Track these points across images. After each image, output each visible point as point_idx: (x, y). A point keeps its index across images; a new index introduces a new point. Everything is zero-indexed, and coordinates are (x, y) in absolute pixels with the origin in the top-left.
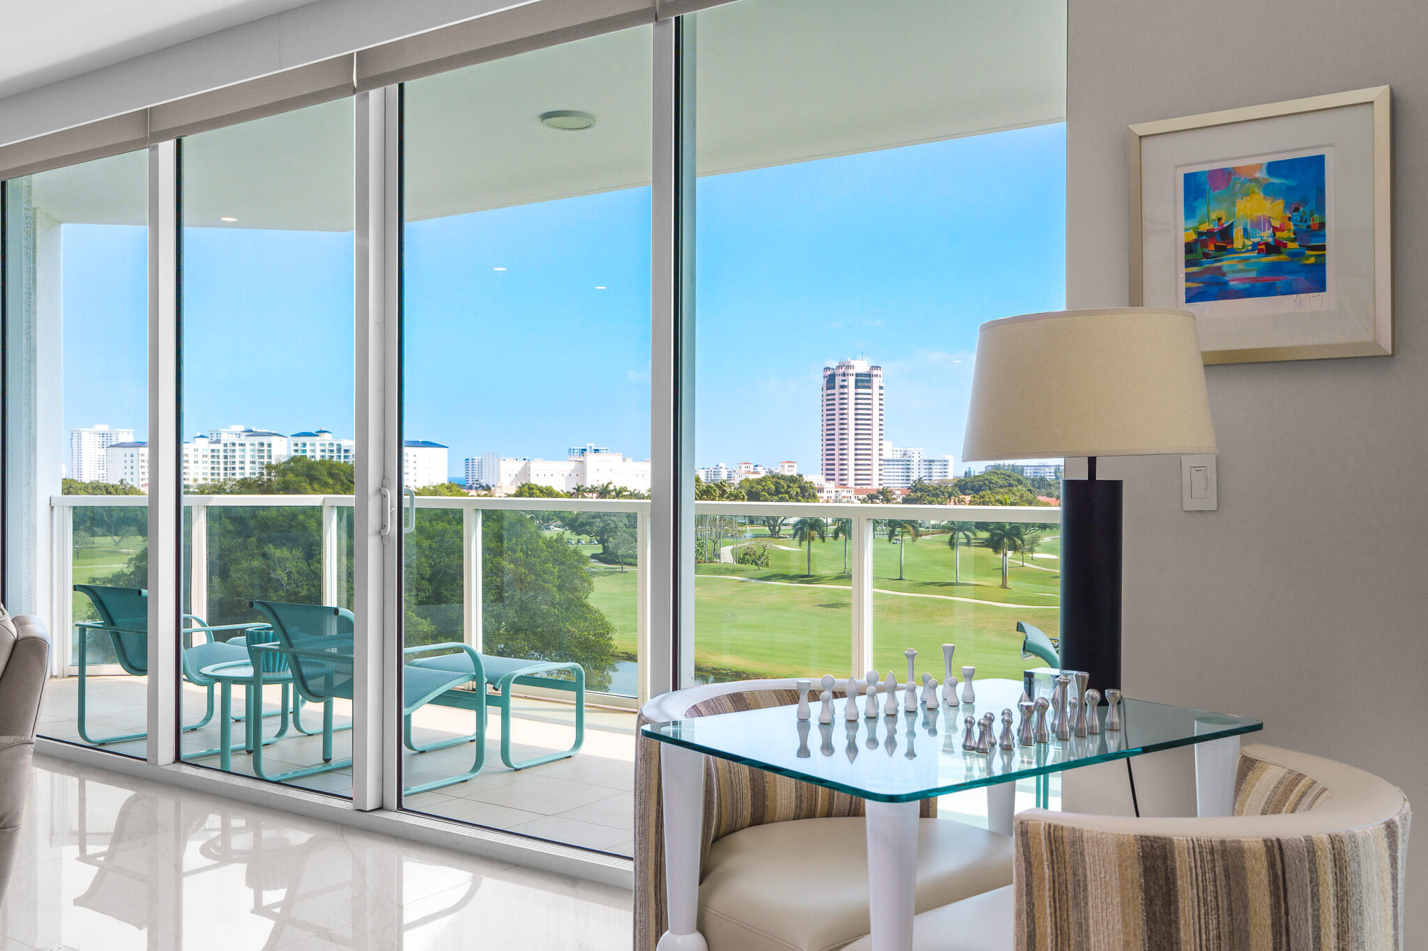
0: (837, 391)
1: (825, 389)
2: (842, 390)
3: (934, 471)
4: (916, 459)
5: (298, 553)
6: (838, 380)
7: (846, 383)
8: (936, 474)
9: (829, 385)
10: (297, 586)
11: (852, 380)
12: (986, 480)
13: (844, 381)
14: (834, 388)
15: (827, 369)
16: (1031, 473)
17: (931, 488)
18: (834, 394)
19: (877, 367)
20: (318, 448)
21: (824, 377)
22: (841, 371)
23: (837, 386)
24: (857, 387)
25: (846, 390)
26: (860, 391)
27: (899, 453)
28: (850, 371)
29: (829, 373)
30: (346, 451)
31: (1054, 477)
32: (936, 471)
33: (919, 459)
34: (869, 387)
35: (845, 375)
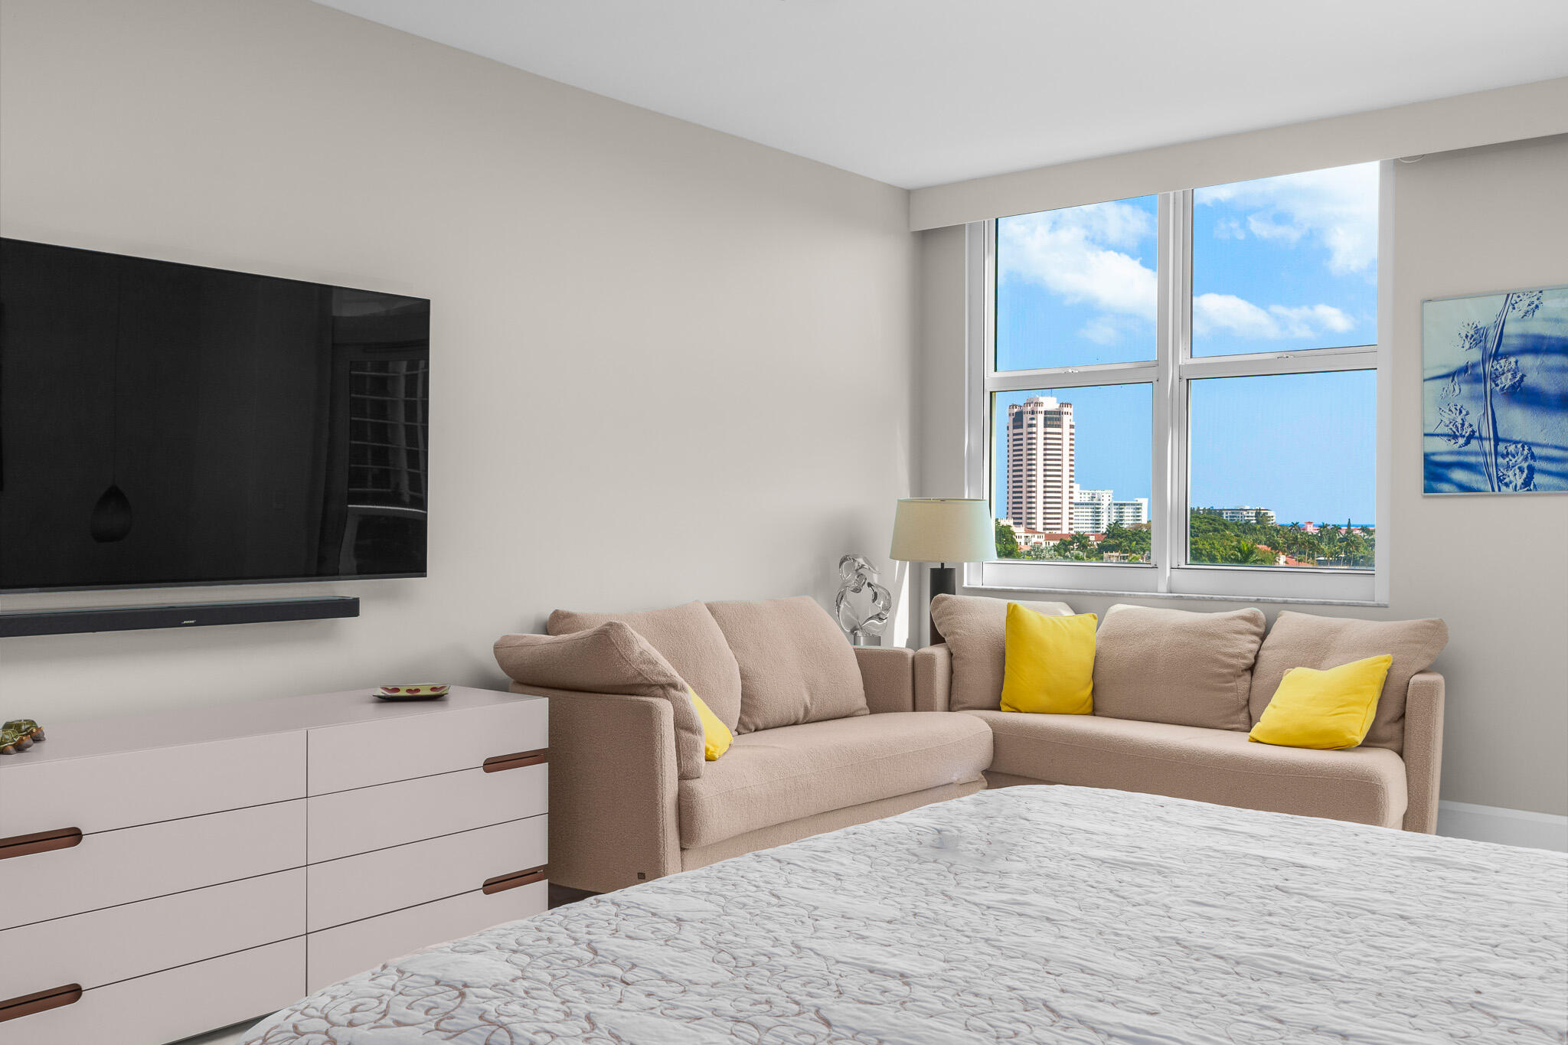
0: (1024, 430)
1: (1011, 427)
2: (1030, 430)
3: (1125, 514)
4: (1105, 503)
6: (1026, 418)
7: (1034, 422)
8: (1128, 518)
9: (1016, 424)
11: (1041, 418)
13: (1032, 419)
14: (1022, 427)
15: (1013, 406)
16: (1227, 517)
17: (1129, 534)
18: (1022, 434)
19: (1067, 404)
21: (1010, 415)
22: (1029, 409)
23: (1025, 425)
24: (1046, 426)
25: (1034, 429)
26: (1049, 430)
27: (1087, 496)
28: (1040, 409)
29: (1016, 410)
31: (1255, 522)
32: (1127, 514)
33: (1109, 502)
34: (1059, 426)
35: (1033, 413)
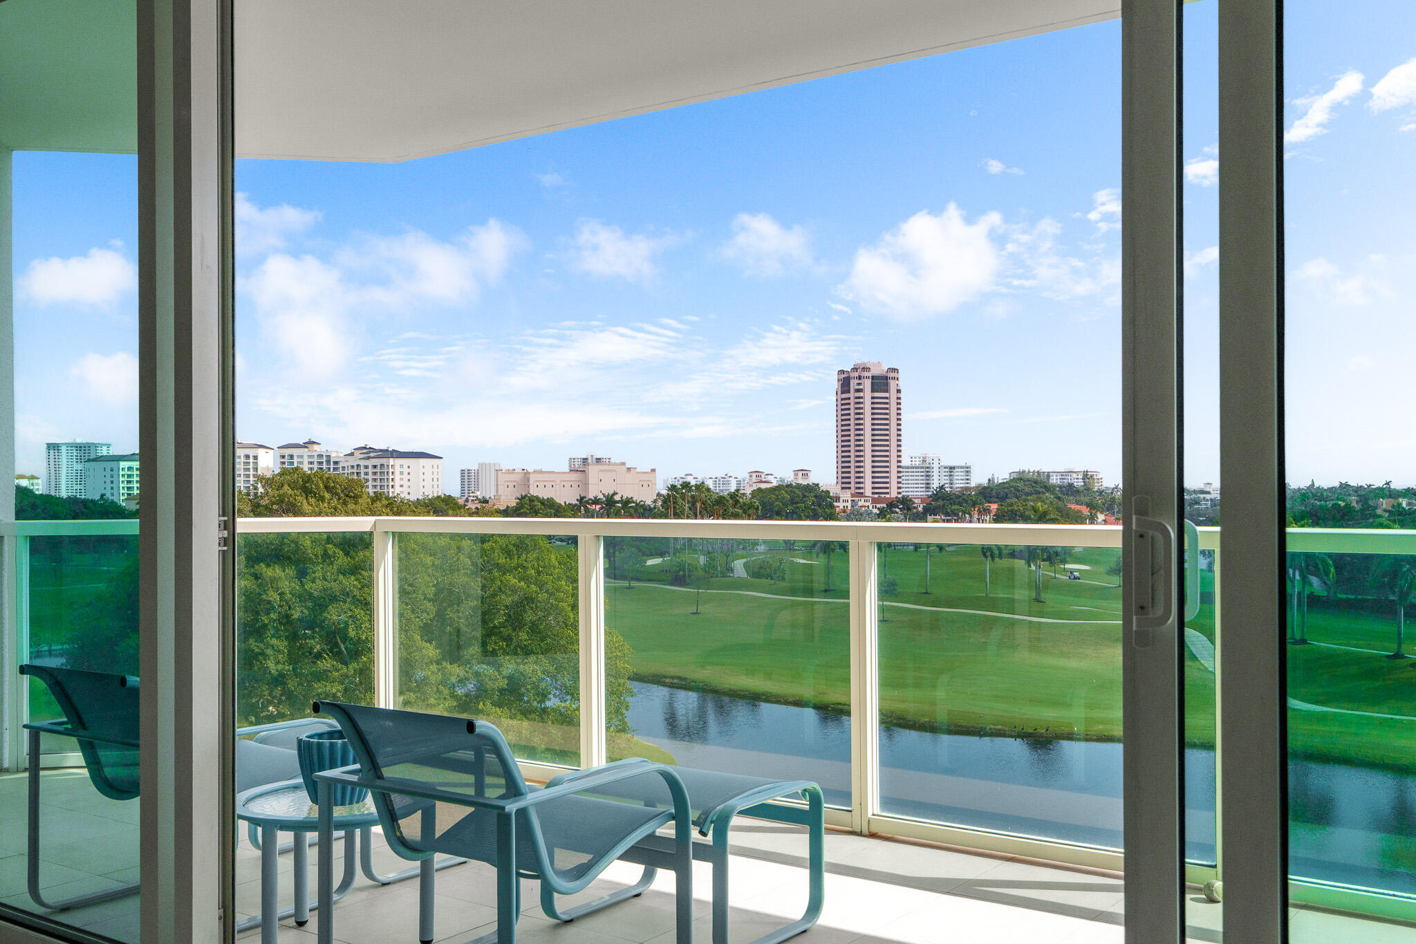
0: (852, 395)
1: (839, 392)
2: (858, 394)
3: (955, 478)
4: (936, 466)
5: (291, 571)
6: (853, 384)
7: (861, 387)
8: (957, 482)
9: (843, 389)
10: (290, 608)
11: (867, 384)
12: (1012, 487)
13: (859, 384)
14: (849, 392)
15: (842, 372)
16: (1056, 479)
17: (954, 496)
18: (849, 399)
19: (895, 369)
20: (306, 460)
21: (838, 380)
22: (856, 374)
23: (852, 390)
24: (873, 391)
25: (861, 394)
26: (876, 394)
27: (917, 459)
28: (866, 374)
29: (845, 376)
30: (336, 463)
31: (1082, 484)
32: (957, 478)
33: (939, 466)
34: (887, 391)
35: (860, 378)
